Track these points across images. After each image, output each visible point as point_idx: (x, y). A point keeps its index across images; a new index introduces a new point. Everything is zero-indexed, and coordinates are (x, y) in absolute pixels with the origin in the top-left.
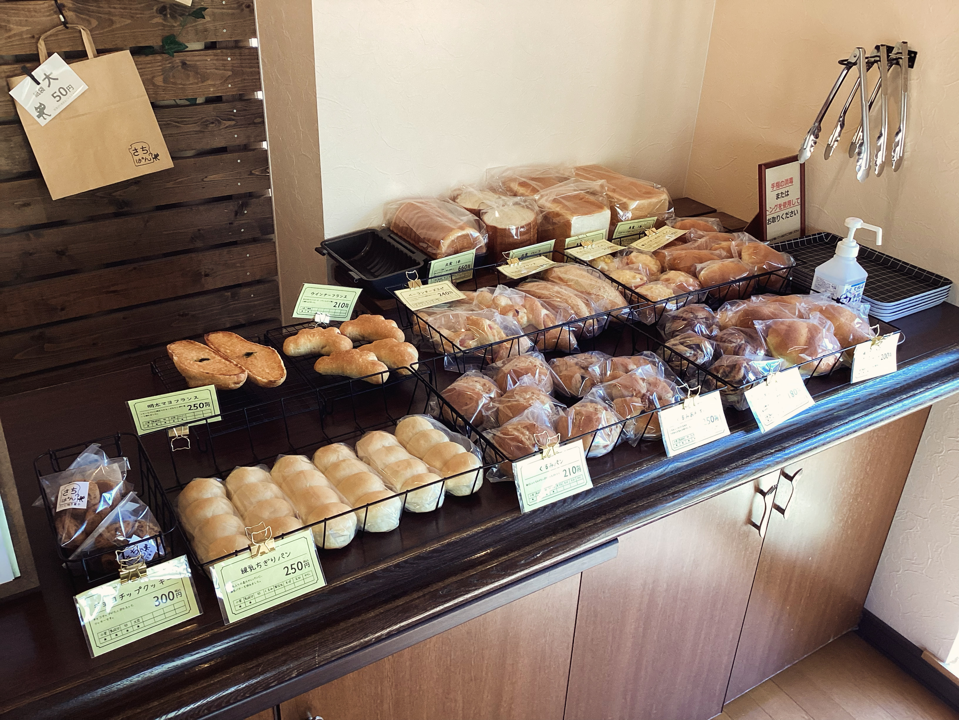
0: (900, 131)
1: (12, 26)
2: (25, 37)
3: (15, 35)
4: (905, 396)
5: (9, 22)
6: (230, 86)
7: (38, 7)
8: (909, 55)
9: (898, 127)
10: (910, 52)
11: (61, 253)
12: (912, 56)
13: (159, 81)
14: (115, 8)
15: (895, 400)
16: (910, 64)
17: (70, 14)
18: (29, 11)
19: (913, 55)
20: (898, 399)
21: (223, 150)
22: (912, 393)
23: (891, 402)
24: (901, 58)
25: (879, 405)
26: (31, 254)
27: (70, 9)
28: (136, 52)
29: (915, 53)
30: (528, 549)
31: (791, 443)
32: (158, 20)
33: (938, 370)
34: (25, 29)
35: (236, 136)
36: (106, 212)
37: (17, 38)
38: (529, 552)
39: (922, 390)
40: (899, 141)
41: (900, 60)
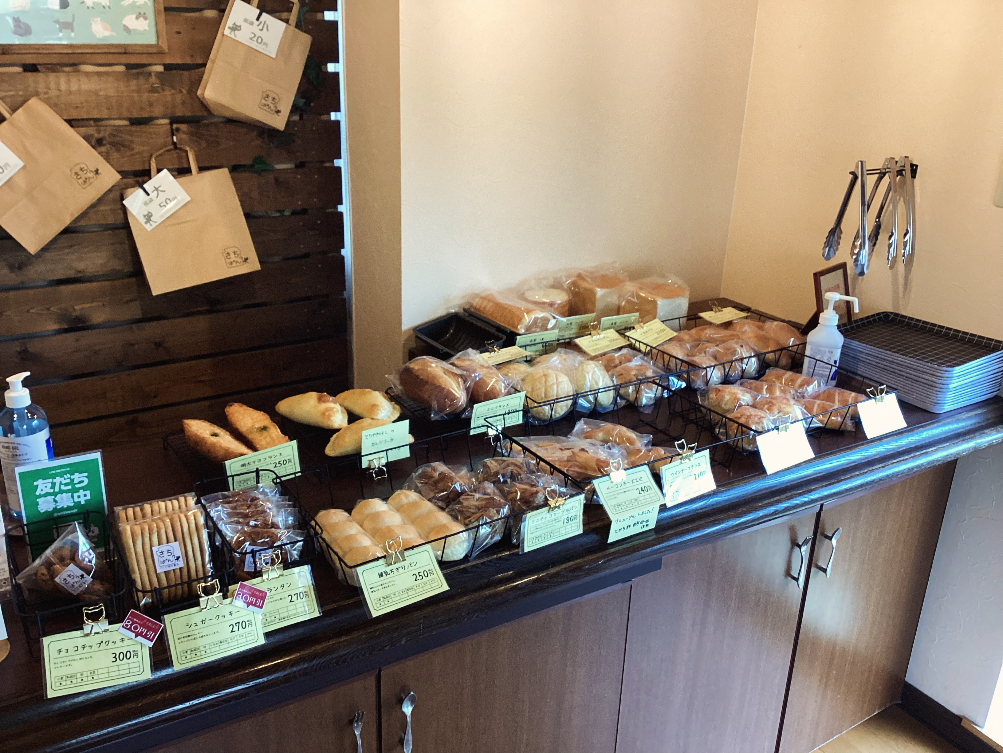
0: (907, 231)
1: (134, 146)
2: (145, 155)
3: (137, 153)
4: (918, 453)
5: (132, 142)
6: (315, 200)
7: (156, 130)
8: (911, 166)
9: (906, 228)
10: (912, 165)
11: (158, 345)
12: (914, 169)
13: (255, 194)
14: (222, 132)
15: (910, 456)
16: (913, 175)
17: (184, 136)
18: (151, 133)
19: (915, 167)
20: (912, 455)
21: (306, 256)
22: (924, 451)
23: (906, 457)
24: (904, 170)
25: (895, 459)
26: (133, 345)
27: (184, 133)
28: (234, 169)
29: (917, 166)
30: (591, 557)
31: (816, 486)
32: (258, 142)
33: (949, 434)
34: (145, 148)
35: (318, 244)
36: (201, 309)
37: (138, 156)
38: (593, 560)
39: (934, 449)
40: (907, 241)
41: (904, 172)
